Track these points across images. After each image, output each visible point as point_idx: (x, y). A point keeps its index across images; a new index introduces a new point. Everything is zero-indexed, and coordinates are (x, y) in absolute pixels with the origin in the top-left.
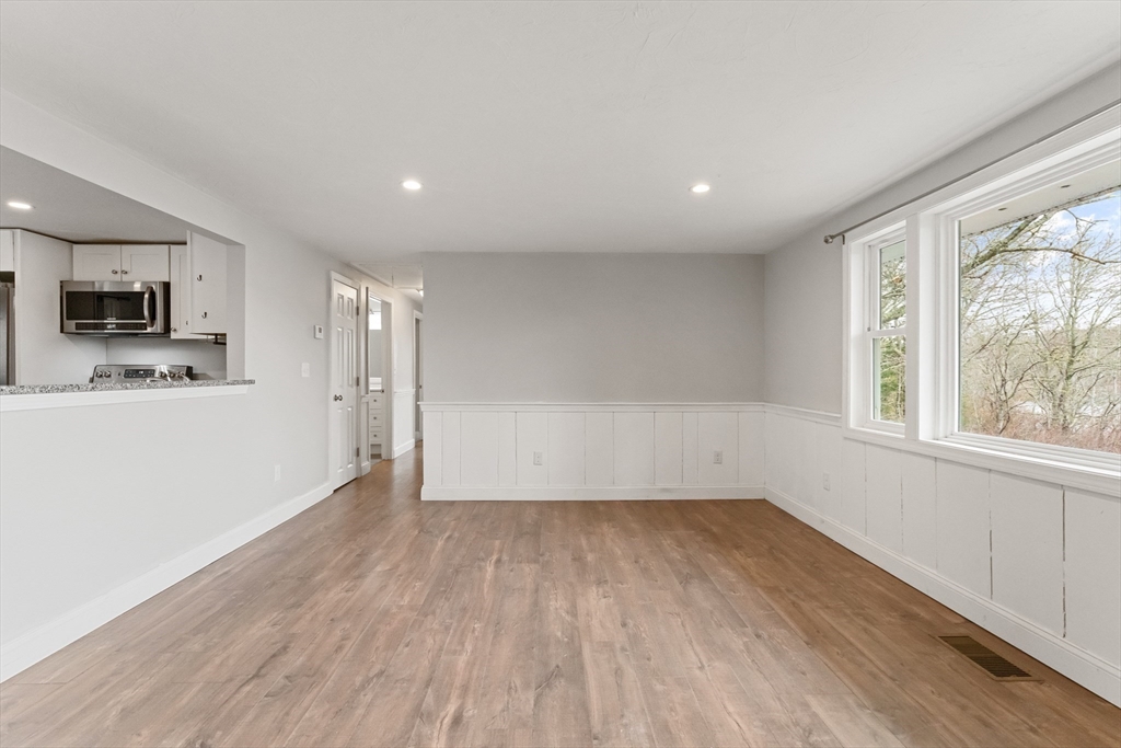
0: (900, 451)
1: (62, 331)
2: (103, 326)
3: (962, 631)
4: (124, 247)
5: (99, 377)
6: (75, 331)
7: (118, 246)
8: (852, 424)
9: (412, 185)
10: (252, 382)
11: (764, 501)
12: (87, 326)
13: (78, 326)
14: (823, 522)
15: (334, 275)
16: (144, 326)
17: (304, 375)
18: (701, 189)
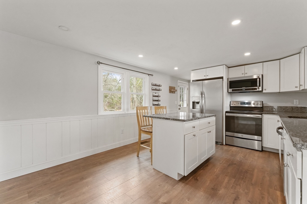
1: (228, 92)
2: (241, 90)
4: (246, 66)
6: (232, 91)
7: (244, 66)
12: (235, 90)
16: (256, 89)
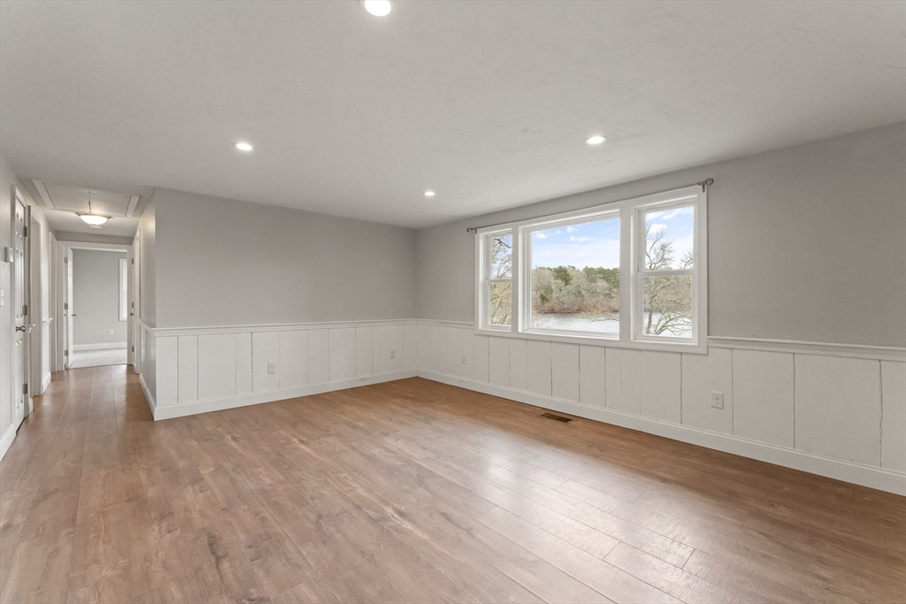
0: (509, 338)
3: (544, 412)
8: (480, 328)
11: (417, 377)
14: (462, 381)
18: (430, 194)
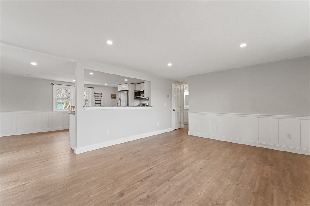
2: (140, 97)
5: (139, 105)
9: (170, 65)
10: (152, 106)
13: (136, 97)
15: (173, 84)
17: (165, 105)
